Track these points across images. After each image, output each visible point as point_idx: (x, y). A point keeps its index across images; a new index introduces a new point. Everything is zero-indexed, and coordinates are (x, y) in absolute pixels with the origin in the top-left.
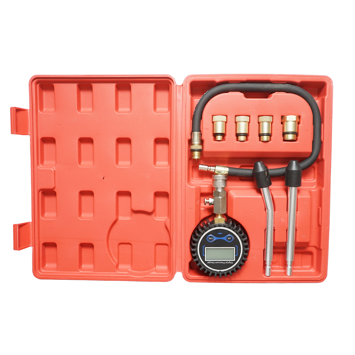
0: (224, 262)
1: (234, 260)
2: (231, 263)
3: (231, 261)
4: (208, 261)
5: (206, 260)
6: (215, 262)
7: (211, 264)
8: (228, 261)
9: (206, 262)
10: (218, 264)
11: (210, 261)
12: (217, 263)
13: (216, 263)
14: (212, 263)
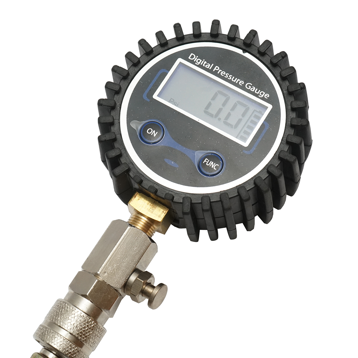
0: (215, 73)
1: (180, 60)
2: (195, 59)
3: (193, 62)
4: (263, 99)
5: (270, 107)
6: (243, 88)
7: (259, 88)
8: (200, 66)
9: (273, 100)
10: (236, 76)
11: (257, 95)
12: (237, 80)
13: (241, 82)
14: (254, 89)
